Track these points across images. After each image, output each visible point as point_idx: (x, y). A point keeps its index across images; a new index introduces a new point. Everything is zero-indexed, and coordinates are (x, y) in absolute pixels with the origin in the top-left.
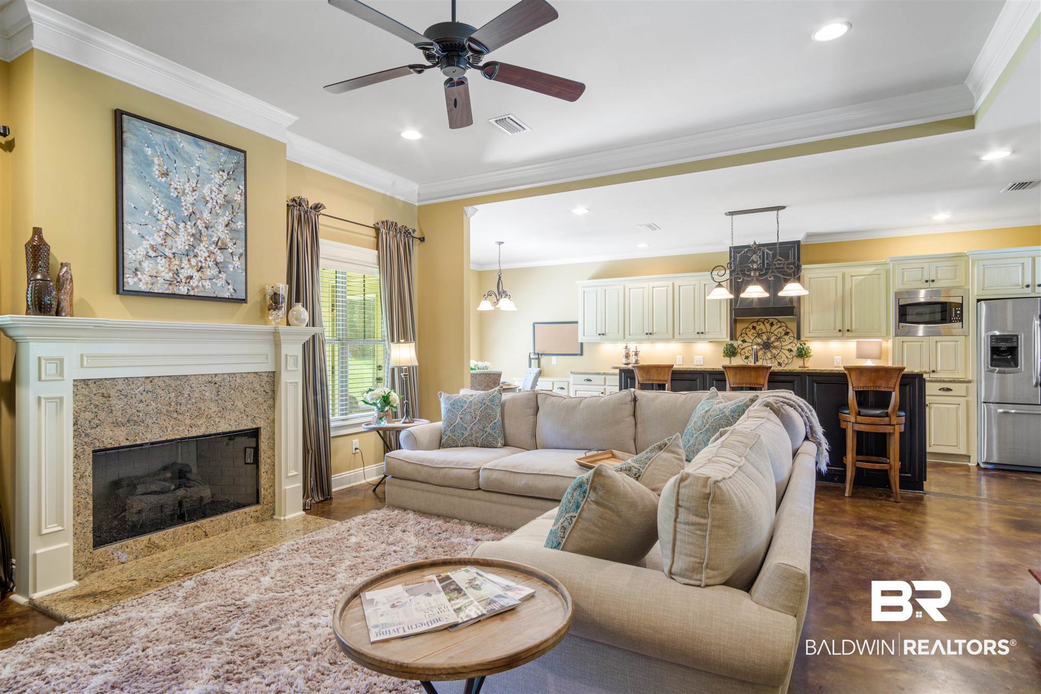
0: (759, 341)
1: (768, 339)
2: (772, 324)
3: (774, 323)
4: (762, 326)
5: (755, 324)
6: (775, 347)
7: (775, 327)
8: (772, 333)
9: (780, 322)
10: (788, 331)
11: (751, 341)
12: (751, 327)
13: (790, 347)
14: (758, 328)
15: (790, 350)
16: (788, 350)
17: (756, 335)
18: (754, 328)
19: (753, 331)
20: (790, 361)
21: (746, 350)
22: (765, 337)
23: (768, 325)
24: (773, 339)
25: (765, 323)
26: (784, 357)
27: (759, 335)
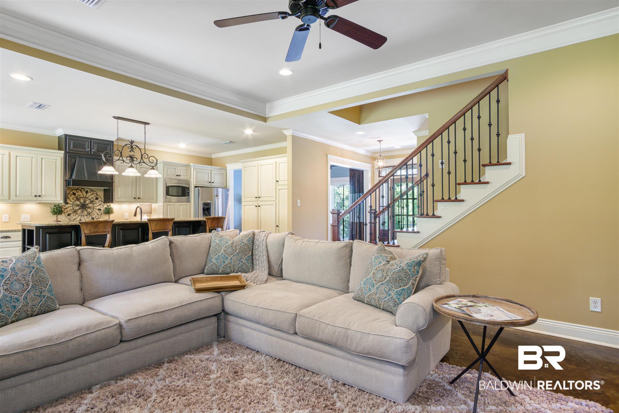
0: (78, 203)
1: (85, 202)
2: (87, 192)
3: (89, 191)
4: (80, 193)
5: (75, 192)
6: (89, 208)
7: (89, 194)
8: (87, 198)
9: (92, 191)
10: (98, 197)
11: (72, 203)
12: (71, 193)
13: (99, 207)
14: (77, 194)
15: (100, 210)
16: (98, 209)
17: (75, 199)
18: (74, 194)
19: (73, 196)
20: (100, 216)
21: (68, 209)
22: (82, 201)
23: (84, 193)
24: (88, 202)
25: (82, 191)
26: (96, 214)
27: (78, 199)
